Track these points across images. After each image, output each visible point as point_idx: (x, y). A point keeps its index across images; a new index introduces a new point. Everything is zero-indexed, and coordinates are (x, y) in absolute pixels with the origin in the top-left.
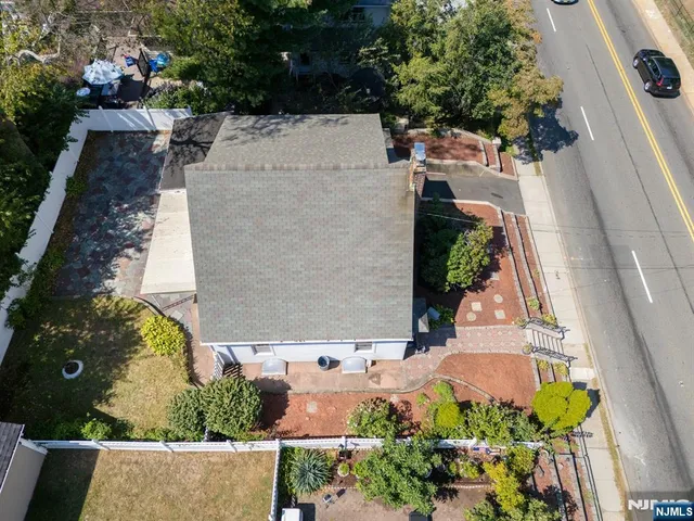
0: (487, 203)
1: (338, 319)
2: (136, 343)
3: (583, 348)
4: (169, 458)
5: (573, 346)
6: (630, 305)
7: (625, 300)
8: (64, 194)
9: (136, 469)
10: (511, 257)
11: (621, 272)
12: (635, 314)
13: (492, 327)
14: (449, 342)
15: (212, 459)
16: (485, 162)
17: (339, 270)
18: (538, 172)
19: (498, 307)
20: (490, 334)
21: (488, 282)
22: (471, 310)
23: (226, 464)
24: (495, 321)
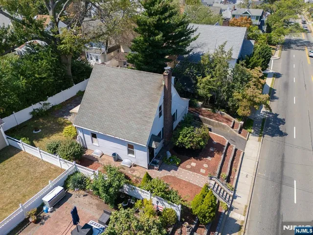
0: (223, 137)
1: (122, 129)
2: (60, 131)
3: (244, 207)
4: (39, 161)
5: (239, 204)
6: (282, 201)
7: (280, 198)
8: (75, 94)
9: (27, 160)
10: (222, 156)
11: (283, 186)
12: (283, 204)
13: (196, 174)
14: (172, 171)
15: (52, 167)
16: (231, 126)
17: (129, 109)
18: (259, 140)
19: (204, 168)
20: (193, 175)
21: (205, 159)
22: (190, 165)
23: (55, 170)
24: (199, 172)
